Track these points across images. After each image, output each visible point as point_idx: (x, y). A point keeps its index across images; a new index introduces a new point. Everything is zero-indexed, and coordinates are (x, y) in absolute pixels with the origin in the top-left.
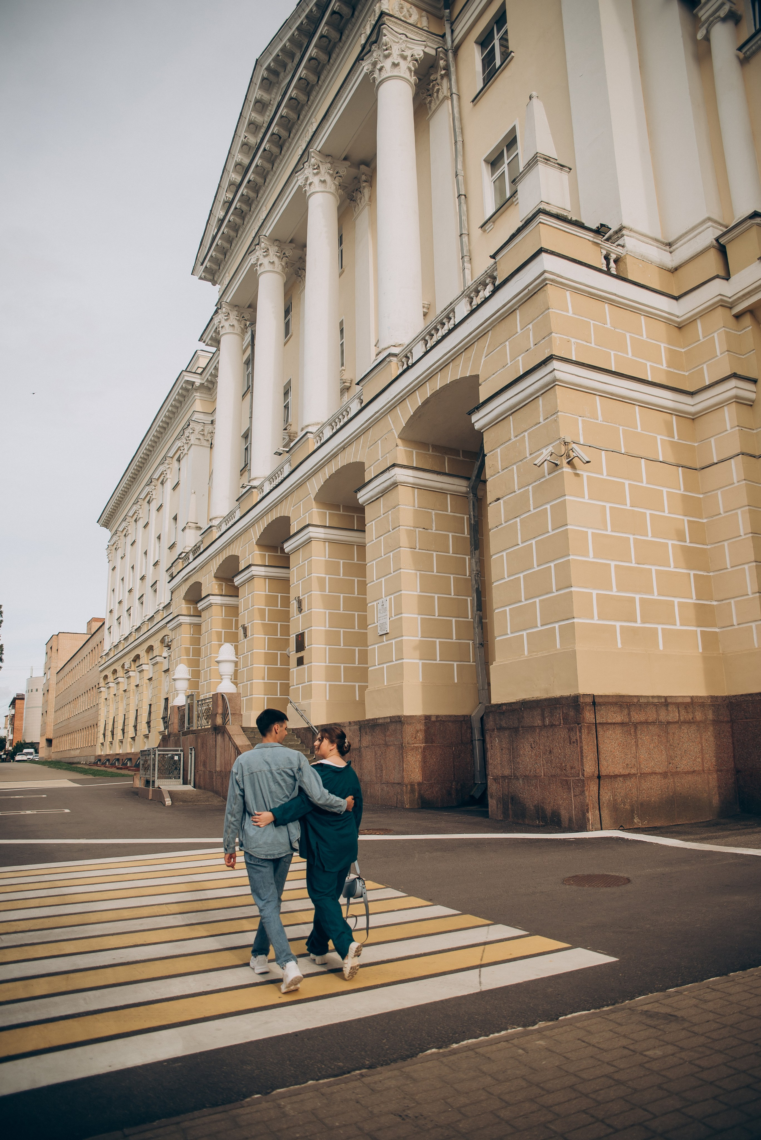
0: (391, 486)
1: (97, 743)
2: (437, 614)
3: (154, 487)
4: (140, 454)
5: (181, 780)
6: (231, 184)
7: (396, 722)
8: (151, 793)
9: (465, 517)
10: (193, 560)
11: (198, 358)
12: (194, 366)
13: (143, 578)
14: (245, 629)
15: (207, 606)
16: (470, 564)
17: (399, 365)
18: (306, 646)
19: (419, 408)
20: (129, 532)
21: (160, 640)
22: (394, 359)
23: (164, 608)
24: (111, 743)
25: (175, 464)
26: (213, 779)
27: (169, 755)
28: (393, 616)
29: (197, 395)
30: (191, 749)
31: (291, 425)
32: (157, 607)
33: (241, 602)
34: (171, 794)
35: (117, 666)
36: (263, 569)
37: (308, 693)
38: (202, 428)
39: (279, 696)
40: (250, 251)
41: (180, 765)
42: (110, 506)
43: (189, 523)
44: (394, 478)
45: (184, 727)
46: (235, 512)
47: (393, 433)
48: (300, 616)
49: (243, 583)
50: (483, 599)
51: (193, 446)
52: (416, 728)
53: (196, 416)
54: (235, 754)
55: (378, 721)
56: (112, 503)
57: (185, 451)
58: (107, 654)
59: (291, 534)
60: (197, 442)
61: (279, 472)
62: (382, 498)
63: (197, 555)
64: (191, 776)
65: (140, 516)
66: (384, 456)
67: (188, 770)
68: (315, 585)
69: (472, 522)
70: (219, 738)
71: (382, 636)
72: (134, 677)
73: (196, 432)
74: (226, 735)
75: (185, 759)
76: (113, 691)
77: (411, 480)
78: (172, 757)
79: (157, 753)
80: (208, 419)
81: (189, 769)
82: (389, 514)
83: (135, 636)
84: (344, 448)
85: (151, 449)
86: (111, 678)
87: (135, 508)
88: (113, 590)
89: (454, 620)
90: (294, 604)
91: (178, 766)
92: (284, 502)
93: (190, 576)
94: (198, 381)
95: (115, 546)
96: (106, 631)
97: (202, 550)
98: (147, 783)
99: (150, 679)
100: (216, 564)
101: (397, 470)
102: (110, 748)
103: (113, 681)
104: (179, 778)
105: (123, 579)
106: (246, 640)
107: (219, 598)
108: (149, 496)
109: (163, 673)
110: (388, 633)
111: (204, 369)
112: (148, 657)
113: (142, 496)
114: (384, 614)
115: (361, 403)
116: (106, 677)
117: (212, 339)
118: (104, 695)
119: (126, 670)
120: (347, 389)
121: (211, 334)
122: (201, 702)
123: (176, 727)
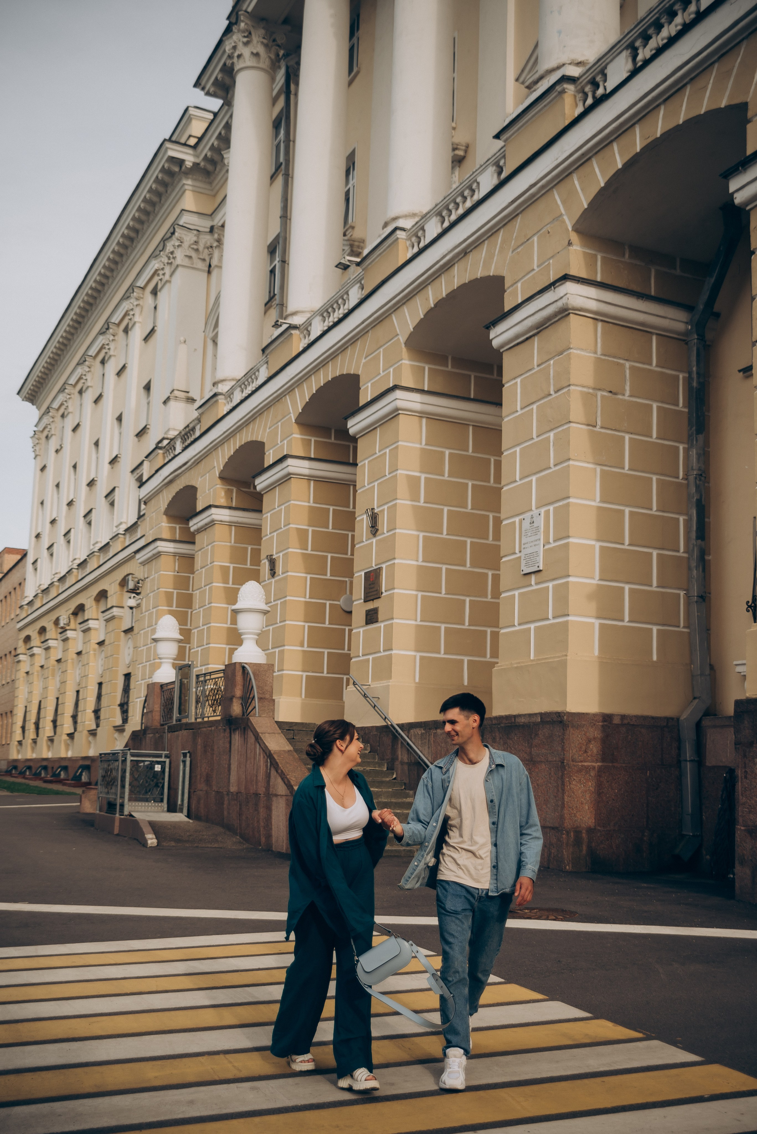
0: (556, 314)
1: (11, 740)
2: (627, 542)
3: (112, 338)
4: (91, 283)
5: (165, 805)
7: (552, 723)
8: (117, 824)
9: (681, 376)
10: (183, 450)
11: (190, 120)
12: (183, 134)
13: (91, 484)
14: (272, 562)
15: (206, 524)
16: (687, 457)
17: (578, 99)
18: (383, 591)
19: (618, 173)
20: (70, 409)
21: (118, 582)
22: (570, 88)
23: (126, 530)
24: (35, 741)
25: (149, 299)
26: (223, 804)
27: (146, 763)
28: (551, 540)
29: (188, 182)
30: (185, 755)
31: (353, 228)
32: (115, 529)
33: (267, 518)
34: (156, 827)
35: (47, 622)
36: (306, 463)
37: (384, 668)
38: (195, 239)
39: (325, 674)
41: (163, 779)
42: (40, 368)
43: (176, 392)
44: (564, 300)
45: (171, 718)
46: (258, 371)
47: (564, 222)
48: (374, 540)
49: (271, 488)
50: (706, 520)
51: (180, 269)
52: (588, 734)
53: (185, 219)
54: (267, 766)
55: (517, 720)
56: (42, 363)
57: (167, 277)
58: (30, 603)
59: (361, 404)
60: (186, 262)
61: (340, 301)
62: (536, 339)
63: (188, 442)
64: (183, 798)
65: (89, 383)
66: (544, 262)
67: (177, 789)
68: (402, 488)
69: (695, 384)
70: (237, 738)
71: (528, 577)
72: (74, 639)
73: (186, 245)
74: (250, 734)
75: (172, 770)
76: (39, 660)
77: (593, 305)
78: (152, 764)
79: (129, 758)
80: (205, 224)
81: (180, 788)
82: (549, 365)
83: (77, 574)
84: (465, 253)
85: (108, 274)
86: (36, 640)
87: (79, 371)
88: (42, 503)
89: (655, 553)
90: (363, 521)
91: (161, 781)
92: (349, 351)
93: (177, 476)
94: (189, 158)
95: (45, 433)
96: (29, 567)
97: (198, 433)
98: (111, 807)
99: (101, 643)
100: (223, 456)
101: (570, 287)
102: (33, 749)
103: (39, 644)
104: (162, 801)
105: (58, 486)
106: (273, 580)
107: (227, 512)
108: (104, 351)
109: (123, 634)
110: (540, 571)
111: (200, 139)
112: (97, 608)
113: (92, 352)
114: (533, 538)
115: (500, 173)
116: (28, 639)
117: (216, 82)
118: (24, 667)
119: (62, 628)
120: (458, 161)
121: (216, 73)
122: (203, 678)
123: (157, 717)
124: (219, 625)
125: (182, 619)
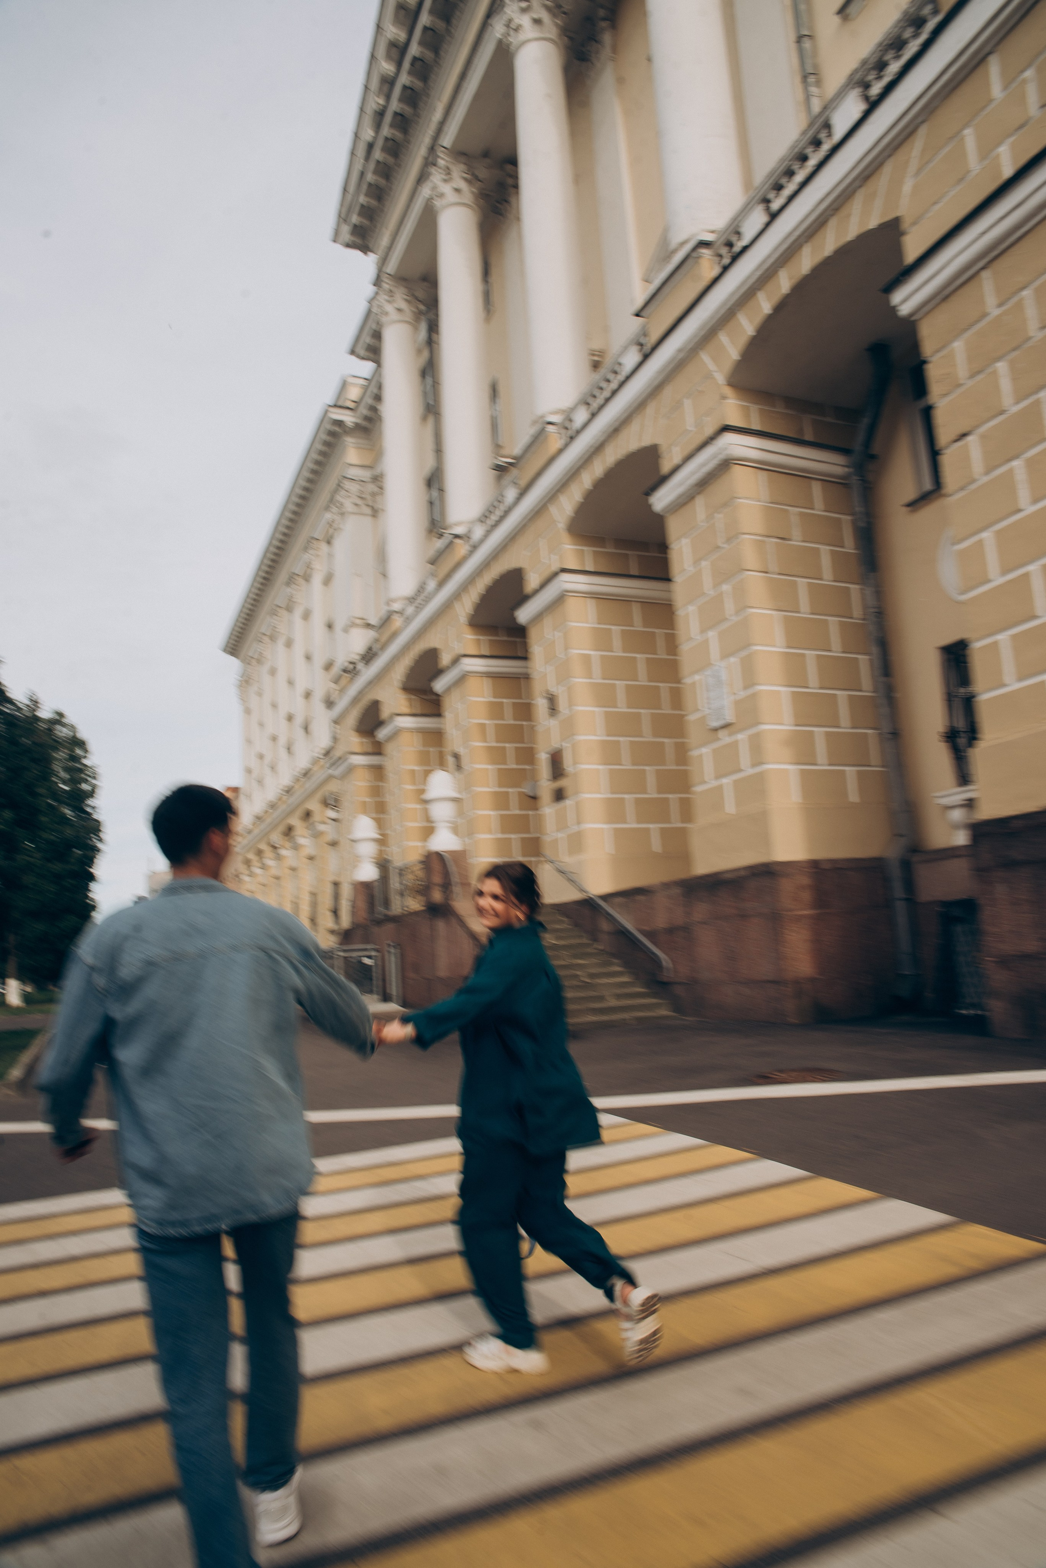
0: (718, 468)
2: (814, 685)
3: (296, 587)
5: (378, 996)
6: (393, 44)
9: (846, 519)
10: (367, 669)
11: (348, 388)
12: (344, 399)
13: (289, 718)
14: (457, 757)
15: (392, 733)
16: (861, 598)
17: (715, 261)
18: (567, 769)
20: (266, 656)
21: (320, 800)
22: (705, 252)
23: (324, 755)
25: (324, 548)
27: (356, 958)
28: (737, 692)
29: (350, 440)
30: (391, 946)
32: (314, 756)
33: (447, 721)
36: (481, 661)
37: (576, 843)
38: (360, 488)
40: (422, 178)
42: (236, 623)
43: (354, 621)
44: (724, 453)
45: (376, 913)
47: (715, 379)
48: (554, 720)
49: (449, 689)
51: (349, 516)
52: (799, 884)
53: (350, 472)
56: (238, 618)
57: (339, 526)
59: (528, 594)
60: (354, 509)
61: (496, 504)
62: (698, 497)
63: (371, 660)
64: (394, 989)
65: (280, 630)
66: (700, 420)
68: (576, 668)
70: (441, 925)
71: (716, 732)
73: (353, 494)
74: (453, 919)
77: (755, 454)
78: (360, 961)
80: (368, 475)
82: (717, 518)
83: (286, 800)
84: (617, 433)
87: (270, 621)
88: (250, 742)
89: (843, 694)
90: (541, 704)
91: (372, 973)
93: (362, 694)
94: (349, 419)
97: (378, 652)
99: (311, 858)
100: (403, 668)
101: (729, 438)
104: (373, 992)
105: (262, 724)
106: (460, 771)
107: (410, 719)
108: (290, 600)
109: (330, 846)
110: (728, 724)
111: (358, 402)
112: (304, 827)
113: (280, 602)
114: (719, 692)
115: (642, 348)
117: (367, 348)
119: (276, 848)
120: (596, 365)
121: (367, 339)
122: (402, 872)
123: (363, 914)
124: (415, 824)
125: (380, 823)
